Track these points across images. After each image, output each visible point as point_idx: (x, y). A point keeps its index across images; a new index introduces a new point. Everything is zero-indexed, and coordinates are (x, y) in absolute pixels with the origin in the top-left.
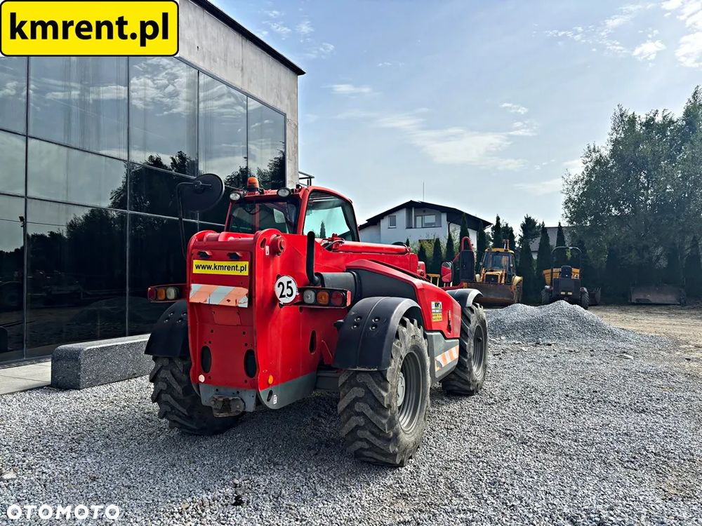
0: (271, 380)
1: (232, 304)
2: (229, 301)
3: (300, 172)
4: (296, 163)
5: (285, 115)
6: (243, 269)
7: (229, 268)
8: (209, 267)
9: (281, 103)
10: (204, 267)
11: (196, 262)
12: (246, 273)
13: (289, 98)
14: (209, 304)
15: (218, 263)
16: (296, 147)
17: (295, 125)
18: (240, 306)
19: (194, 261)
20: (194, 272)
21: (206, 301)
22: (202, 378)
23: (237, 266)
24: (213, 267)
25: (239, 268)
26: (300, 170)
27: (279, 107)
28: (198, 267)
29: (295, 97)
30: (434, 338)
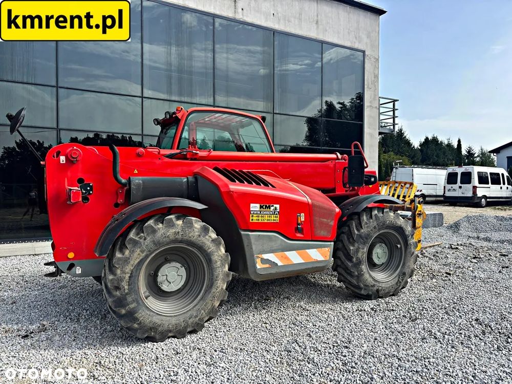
0: (71, 255)
3: (380, 98)
4: (376, 89)
5: (364, 52)
9: (359, 42)
13: (369, 36)
16: (376, 77)
17: (375, 58)
26: (380, 96)
27: (357, 46)
29: (377, 34)
30: (251, 237)
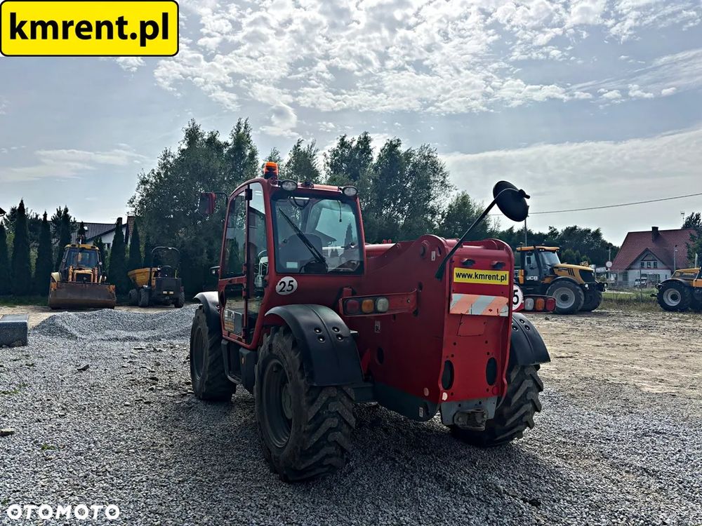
1: (494, 313)
2: (490, 310)
6: (503, 278)
7: (490, 277)
8: (470, 276)
10: (464, 276)
11: (457, 270)
12: (506, 282)
14: (472, 315)
15: (479, 272)
18: (501, 315)
19: (455, 269)
20: (455, 281)
21: (468, 312)
22: (445, 396)
23: (497, 276)
24: (474, 276)
25: (499, 278)
28: (458, 275)
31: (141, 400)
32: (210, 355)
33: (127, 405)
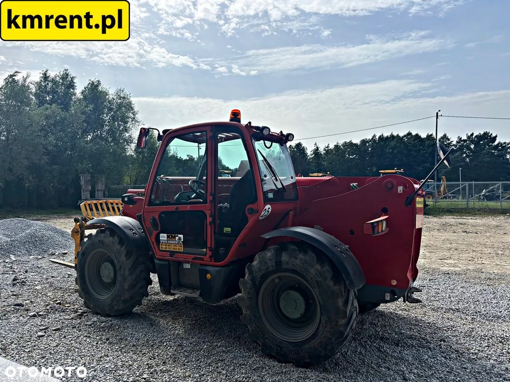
19: (417, 198)
20: (417, 206)
31: (47, 328)
32: (130, 274)
33: (43, 336)
